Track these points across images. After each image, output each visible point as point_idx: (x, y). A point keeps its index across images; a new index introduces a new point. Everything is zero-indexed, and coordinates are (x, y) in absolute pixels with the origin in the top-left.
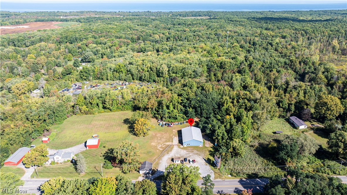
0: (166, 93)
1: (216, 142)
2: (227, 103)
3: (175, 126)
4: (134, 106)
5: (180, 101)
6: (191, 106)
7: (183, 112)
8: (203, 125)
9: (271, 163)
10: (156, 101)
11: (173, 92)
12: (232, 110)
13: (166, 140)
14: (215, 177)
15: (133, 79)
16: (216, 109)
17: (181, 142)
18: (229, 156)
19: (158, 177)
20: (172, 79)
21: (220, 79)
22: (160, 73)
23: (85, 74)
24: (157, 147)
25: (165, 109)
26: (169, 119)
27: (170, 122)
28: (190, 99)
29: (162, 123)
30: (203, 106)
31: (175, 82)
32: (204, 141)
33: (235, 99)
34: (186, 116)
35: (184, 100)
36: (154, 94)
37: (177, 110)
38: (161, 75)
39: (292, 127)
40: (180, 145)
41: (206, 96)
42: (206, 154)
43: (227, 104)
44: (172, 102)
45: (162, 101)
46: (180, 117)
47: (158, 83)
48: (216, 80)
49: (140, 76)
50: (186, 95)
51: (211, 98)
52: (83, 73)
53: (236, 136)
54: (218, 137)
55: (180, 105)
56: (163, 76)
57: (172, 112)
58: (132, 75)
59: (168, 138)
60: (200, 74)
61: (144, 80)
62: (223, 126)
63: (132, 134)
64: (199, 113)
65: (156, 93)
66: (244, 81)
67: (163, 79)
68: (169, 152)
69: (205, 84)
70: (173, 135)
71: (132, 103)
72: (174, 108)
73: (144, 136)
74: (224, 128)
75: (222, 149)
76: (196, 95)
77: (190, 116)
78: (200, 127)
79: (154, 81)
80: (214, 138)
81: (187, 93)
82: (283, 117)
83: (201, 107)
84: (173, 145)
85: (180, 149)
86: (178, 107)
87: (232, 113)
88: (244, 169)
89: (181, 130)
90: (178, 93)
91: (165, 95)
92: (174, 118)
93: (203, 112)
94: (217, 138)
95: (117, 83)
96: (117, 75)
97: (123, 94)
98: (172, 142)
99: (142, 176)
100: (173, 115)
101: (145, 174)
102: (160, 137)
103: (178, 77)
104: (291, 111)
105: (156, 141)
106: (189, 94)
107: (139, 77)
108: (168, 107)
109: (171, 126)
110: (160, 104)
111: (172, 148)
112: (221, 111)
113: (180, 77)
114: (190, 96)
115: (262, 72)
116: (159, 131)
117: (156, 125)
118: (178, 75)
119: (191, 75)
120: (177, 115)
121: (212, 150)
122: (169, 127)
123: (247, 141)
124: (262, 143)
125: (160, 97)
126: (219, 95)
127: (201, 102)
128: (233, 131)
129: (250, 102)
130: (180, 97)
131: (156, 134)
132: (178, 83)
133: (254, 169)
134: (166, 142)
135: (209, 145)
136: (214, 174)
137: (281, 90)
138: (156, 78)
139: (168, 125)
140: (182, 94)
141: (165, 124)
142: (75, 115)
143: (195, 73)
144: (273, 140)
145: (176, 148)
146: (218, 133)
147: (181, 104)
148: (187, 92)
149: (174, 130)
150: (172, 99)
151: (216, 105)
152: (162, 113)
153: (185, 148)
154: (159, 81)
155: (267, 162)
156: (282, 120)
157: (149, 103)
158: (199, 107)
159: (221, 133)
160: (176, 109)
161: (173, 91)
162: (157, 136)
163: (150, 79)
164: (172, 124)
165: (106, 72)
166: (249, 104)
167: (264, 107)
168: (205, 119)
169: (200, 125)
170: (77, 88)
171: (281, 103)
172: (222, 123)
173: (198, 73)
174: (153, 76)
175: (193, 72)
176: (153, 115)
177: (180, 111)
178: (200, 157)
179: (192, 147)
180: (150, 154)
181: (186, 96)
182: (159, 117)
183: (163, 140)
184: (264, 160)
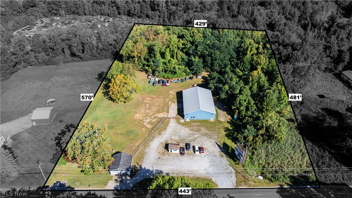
0: (161, 34)
1: (236, 113)
2: (251, 49)
3: (173, 85)
4: (115, 52)
5: (181, 46)
6: (197, 53)
7: (185, 63)
8: (215, 85)
9: (327, 153)
10: (146, 46)
11: (171, 32)
12: (261, 61)
13: (159, 109)
14: (236, 183)
15: (119, 14)
16: (234, 58)
17: (181, 112)
18: (259, 143)
19: (142, 181)
20: (171, 13)
21: (236, 14)
22: (155, 4)
23: (54, 6)
24: (143, 122)
25: (158, 58)
26: (164, 73)
27: (166, 79)
28: (196, 43)
29: (153, 79)
30: (215, 55)
31: (175, 17)
32: (216, 111)
33: (261, 43)
34: (189, 69)
35: (187, 44)
36: (144, 35)
37: (177, 59)
38: (156, 8)
39: (347, 88)
40: (180, 117)
41: (219, 38)
42: (220, 135)
43: (251, 51)
44: (169, 46)
45: (154, 46)
46: (180, 71)
47: (152, 19)
48: (230, 16)
49: (129, 9)
50: (190, 36)
51: (226, 42)
52: (51, 5)
53: (270, 106)
54: (240, 106)
55: (181, 53)
56: (159, 10)
57: (169, 63)
58: (118, 8)
59: (162, 105)
60: (208, 7)
61: (133, 14)
62: (247, 87)
63: (107, 97)
64: (209, 64)
65: (147, 34)
66: (270, 16)
67: (159, 13)
68: (162, 131)
69: (217, 21)
70: (170, 100)
71: (113, 48)
72: (172, 56)
73: (125, 102)
74: (249, 91)
75: (248, 131)
76: (205, 37)
77: (195, 69)
78: (210, 89)
79: (147, 16)
80: (233, 108)
81: (192, 33)
82: (331, 71)
83: (213, 55)
84: (168, 118)
85: (180, 126)
86: (178, 54)
87: (260, 65)
88: (285, 165)
89: (182, 92)
90: (178, 34)
91: (159, 36)
92: (172, 73)
93: (216, 63)
94: (238, 109)
95: (97, 20)
96: (97, 8)
97: (100, 35)
98: (168, 112)
99: (114, 179)
100: (170, 68)
101: (120, 176)
102: (149, 103)
103: (180, 11)
104: (344, 61)
105: (143, 111)
106: (194, 36)
107: (128, 11)
108: (163, 55)
109: (167, 84)
110: (151, 50)
111: (167, 124)
112: (244, 62)
113: (182, 11)
114: (196, 38)
115: (292, 5)
116: (149, 93)
117: (145, 83)
118: (179, 8)
119: (196, 8)
120: (177, 67)
121: (230, 128)
122: (164, 87)
123: (283, 112)
124: (307, 115)
125: (152, 39)
126: (237, 37)
127: (212, 48)
128: (265, 98)
129: (286, 49)
130: (181, 40)
131: (143, 99)
132: (179, 19)
133: (300, 165)
134: (158, 112)
135: (224, 117)
136: (236, 176)
137: (322, 31)
138: (150, 12)
139: (163, 83)
140: (185, 36)
141: (159, 80)
142: (31, 65)
143: (202, 6)
144: (322, 109)
145: (173, 124)
146: (241, 102)
147: (182, 50)
148: (191, 31)
149: (171, 92)
150: (169, 43)
151: (233, 53)
152: (154, 65)
153: (187, 124)
154: (154, 16)
155: (320, 151)
156: (329, 76)
157: (135, 49)
158: (209, 55)
159: (245, 101)
160: (175, 57)
161: (171, 30)
162: (145, 102)
163: (142, 14)
164: (169, 82)
165: (82, 4)
166: (285, 52)
167: (308, 56)
168: (218, 74)
169: (211, 85)
170: (43, 26)
171: (329, 49)
172: (246, 82)
173: (206, 5)
174: (145, 9)
175: (200, 4)
176: (141, 67)
177: (180, 61)
178: (210, 141)
179: (198, 121)
180: (131, 137)
181: (191, 38)
182: (150, 70)
183: (154, 109)
184: (314, 146)
